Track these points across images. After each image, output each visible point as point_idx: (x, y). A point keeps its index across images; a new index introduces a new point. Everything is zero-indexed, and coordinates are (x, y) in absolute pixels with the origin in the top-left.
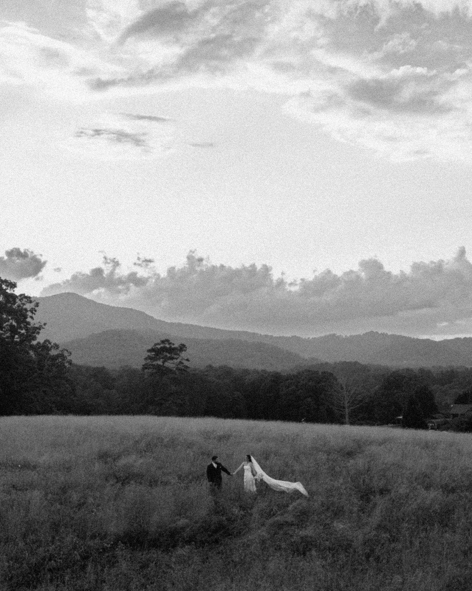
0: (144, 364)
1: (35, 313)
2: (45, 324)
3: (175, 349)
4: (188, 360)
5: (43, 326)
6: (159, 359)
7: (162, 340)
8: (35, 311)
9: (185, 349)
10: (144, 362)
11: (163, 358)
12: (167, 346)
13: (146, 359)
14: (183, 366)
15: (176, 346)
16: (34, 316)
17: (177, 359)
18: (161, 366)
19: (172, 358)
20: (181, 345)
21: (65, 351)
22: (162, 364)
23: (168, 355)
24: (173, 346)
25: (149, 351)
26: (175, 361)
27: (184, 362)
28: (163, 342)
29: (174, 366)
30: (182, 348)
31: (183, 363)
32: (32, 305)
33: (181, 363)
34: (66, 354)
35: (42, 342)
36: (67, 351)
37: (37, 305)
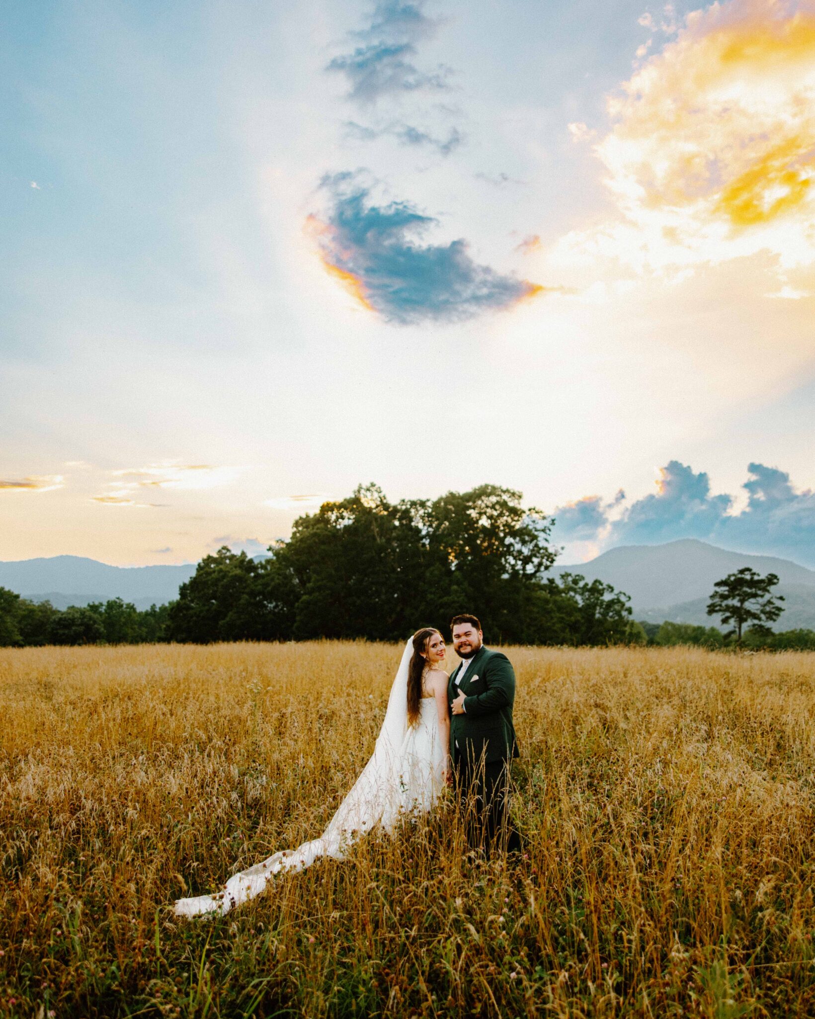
0: (709, 604)
1: (551, 533)
2: (562, 549)
3: (762, 581)
4: (781, 598)
6: (734, 597)
7: (740, 569)
8: (549, 530)
9: (775, 581)
10: (709, 602)
11: (738, 595)
12: (748, 577)
13: (712, 597)
14: (773, 608)
15: (763, 576)
16: (548, 538)
17: (762, 596)
18: (738, 608)
19: (755, 596)
20: (770, 575)
21: (622, 595)
22: (739, 604)
23: (749, 591)
24: (756, 578)
25: (717, 584)
26: (760, 600)
27: (774, 600)
28: (741, 572)
29: (758, 607)
30: (772, 580)
31: (773, 604)
32: (547, 523)
33: (769, 602)
34: (623, 599)
35: (590, 583)
36: (625, 594)
37: (553, 522)
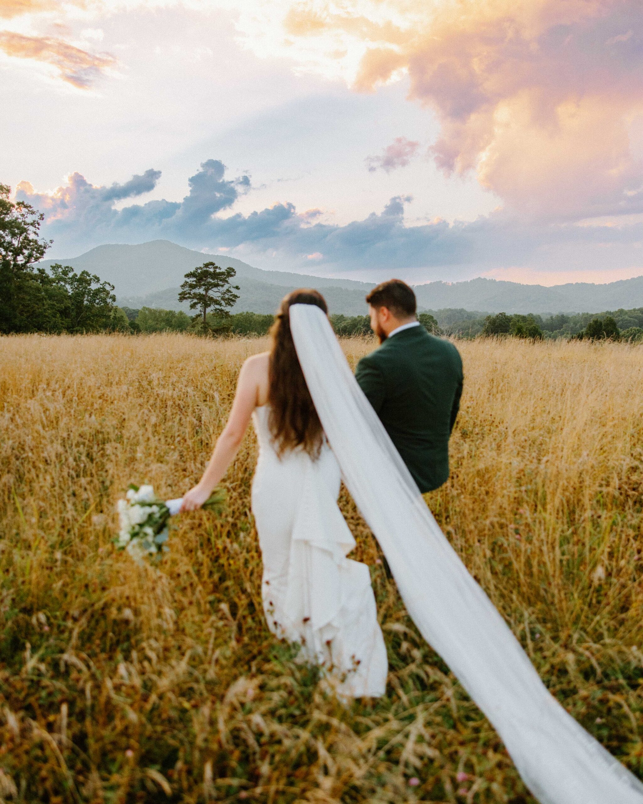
0: (180, 292)
1: (40, 227)
2: (51, 242)
3: (223, 274)
4: (237, 288)
5: (50, 244)
6: (200, 287)
7: (205, 263)
8: (39, 224)
9: (233, 273)
10: (181, 291)
11: (204, 285)
12: (212, 270)
13: (183, 286)
14: (231, 295)
15: (223, 270)
16: (38, 231)
17: (222, 286)
18: (204, 296)
19: (217, 285)
20: (229, 268)
21: (107, 285)
22: (204, 293)
23: (212, 281)
24: (218, 271)
25: (187, 276)
26: (221, 289)
27: (232, 289)
28: (206, 265)
29: (219, 294)
30: (230, 272)
31: (231, 292)
32: (36, 217)
33: (228, 291)
34: (108, 288)
35: (79, 274)
36: (109, 284)
37: (42, 217)
